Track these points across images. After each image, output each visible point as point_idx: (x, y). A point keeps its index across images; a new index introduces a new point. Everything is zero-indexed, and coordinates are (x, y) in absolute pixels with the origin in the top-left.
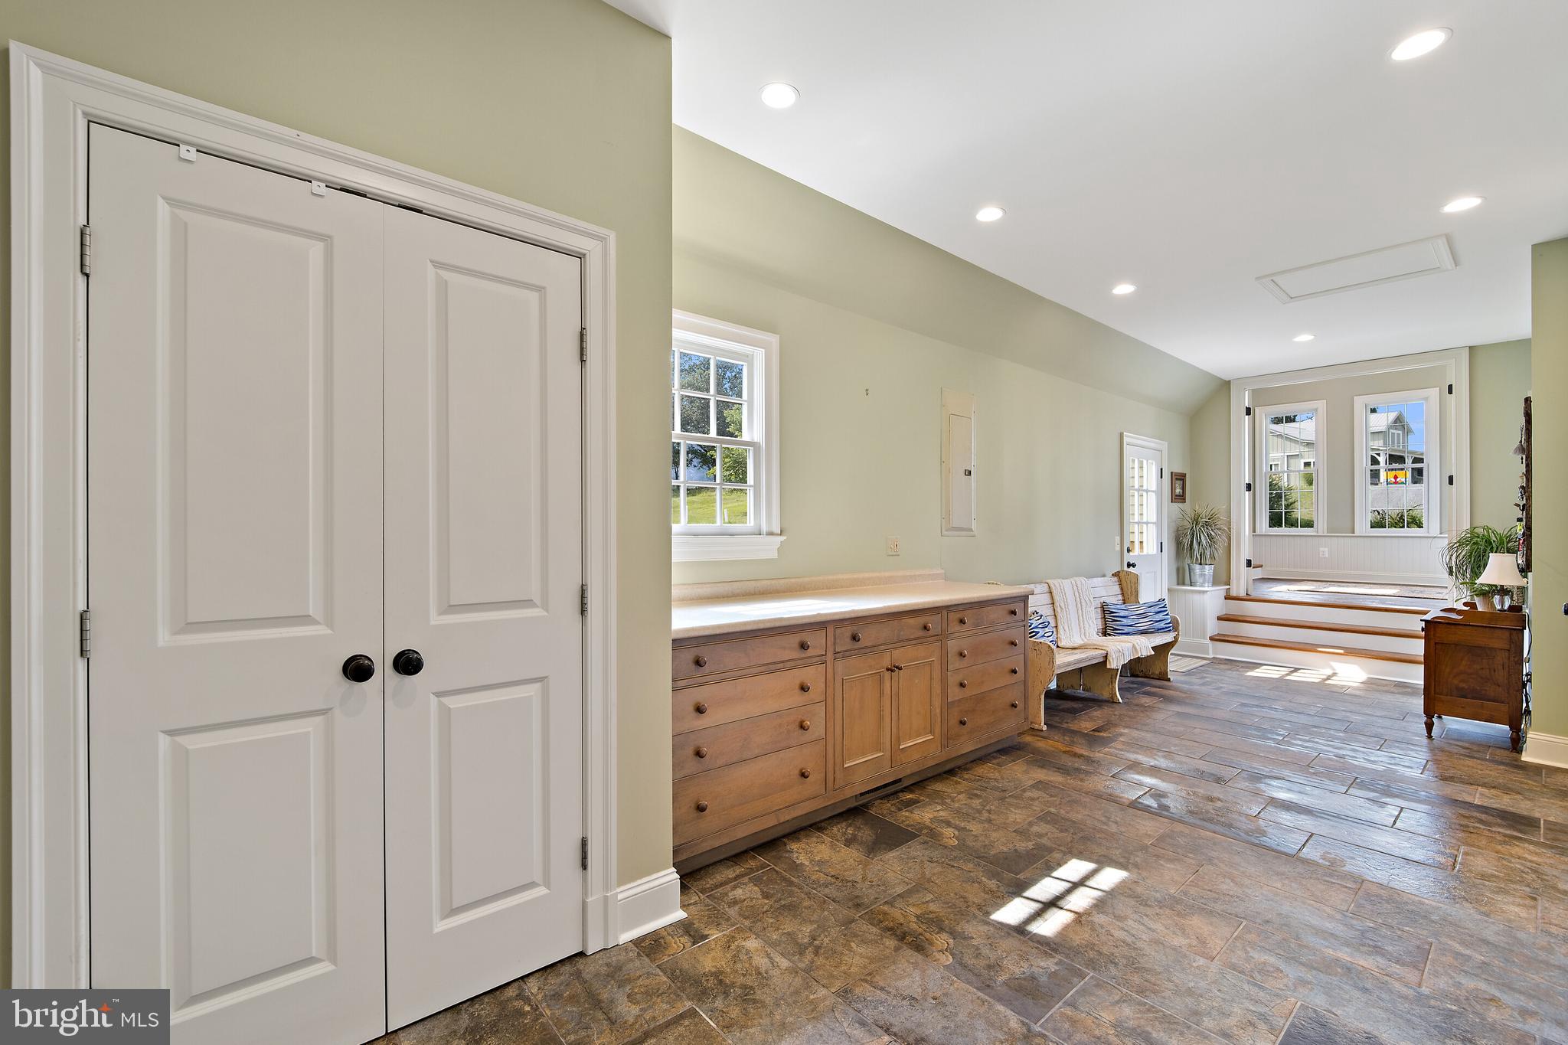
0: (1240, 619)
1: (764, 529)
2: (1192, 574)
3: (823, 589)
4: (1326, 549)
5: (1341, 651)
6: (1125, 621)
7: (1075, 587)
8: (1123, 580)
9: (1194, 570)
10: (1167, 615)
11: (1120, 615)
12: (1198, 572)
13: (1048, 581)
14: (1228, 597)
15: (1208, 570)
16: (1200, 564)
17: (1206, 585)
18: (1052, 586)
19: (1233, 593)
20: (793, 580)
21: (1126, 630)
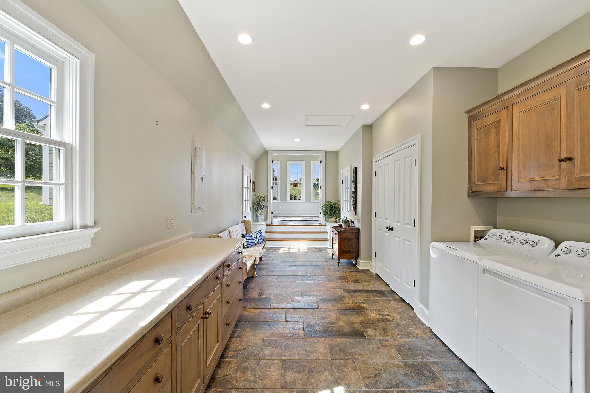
0: (272, 232)
1: (78, 222)
2: (258, 218)
3: (129, 262)
4: (280, 206)
5: (300, 240)
6: (251, 241)
7: (236, 230)
8: (246, 224)
9: (258, 216)
10: (262, 236)
11: (249, 239)
12: (260, 217)
13: (228, 229)
14: (267, 225)
15: (263, 216)
16: (260, 214)
17: (262, 221)
18: (230, 231)
19: (268, 224)
20: (106, 262)
21: (251, 244)
